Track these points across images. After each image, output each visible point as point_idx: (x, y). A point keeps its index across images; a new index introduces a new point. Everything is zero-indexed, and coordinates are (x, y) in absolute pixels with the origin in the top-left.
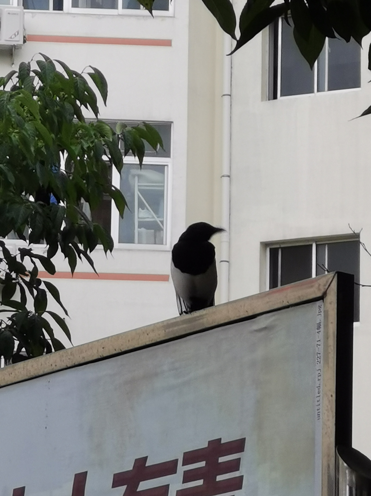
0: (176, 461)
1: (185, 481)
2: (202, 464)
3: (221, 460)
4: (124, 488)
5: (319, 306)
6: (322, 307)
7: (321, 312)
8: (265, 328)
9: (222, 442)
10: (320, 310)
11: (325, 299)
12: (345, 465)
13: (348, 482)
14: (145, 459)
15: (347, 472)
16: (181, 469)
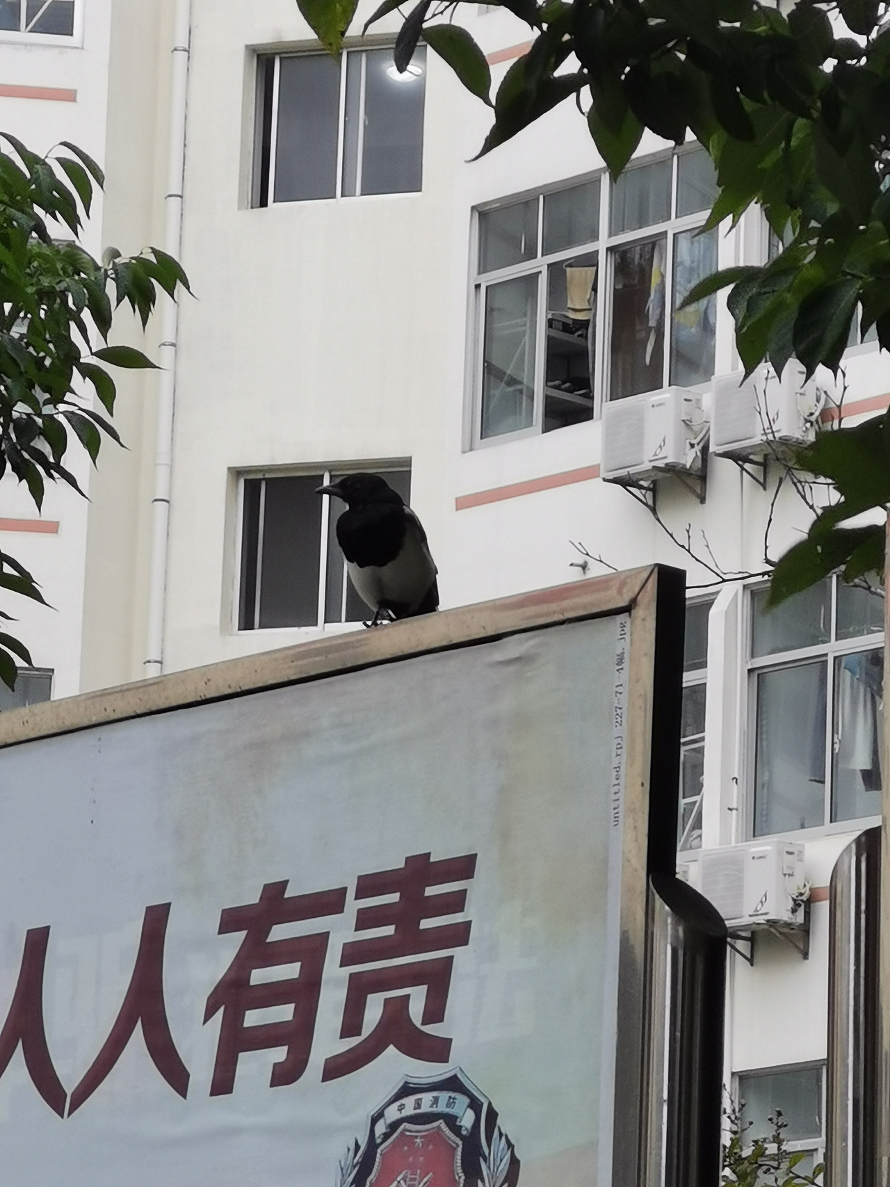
0: (343, 891)
1: (360, 926)
2: (394, 897)
3: (430, 891)
4: (241, 935)
5: (621, 624)
6: (628, 624)
7: (625, 634)
8: (518, 659)
9: (432, 859)
10: (623, 630)
11: (633, 612)
12: (667, 908)
13: (669, 940)
14: (284, 884)
15: (669, 920)
16: (353, 905)
